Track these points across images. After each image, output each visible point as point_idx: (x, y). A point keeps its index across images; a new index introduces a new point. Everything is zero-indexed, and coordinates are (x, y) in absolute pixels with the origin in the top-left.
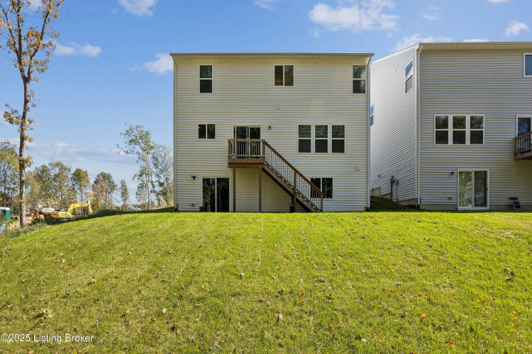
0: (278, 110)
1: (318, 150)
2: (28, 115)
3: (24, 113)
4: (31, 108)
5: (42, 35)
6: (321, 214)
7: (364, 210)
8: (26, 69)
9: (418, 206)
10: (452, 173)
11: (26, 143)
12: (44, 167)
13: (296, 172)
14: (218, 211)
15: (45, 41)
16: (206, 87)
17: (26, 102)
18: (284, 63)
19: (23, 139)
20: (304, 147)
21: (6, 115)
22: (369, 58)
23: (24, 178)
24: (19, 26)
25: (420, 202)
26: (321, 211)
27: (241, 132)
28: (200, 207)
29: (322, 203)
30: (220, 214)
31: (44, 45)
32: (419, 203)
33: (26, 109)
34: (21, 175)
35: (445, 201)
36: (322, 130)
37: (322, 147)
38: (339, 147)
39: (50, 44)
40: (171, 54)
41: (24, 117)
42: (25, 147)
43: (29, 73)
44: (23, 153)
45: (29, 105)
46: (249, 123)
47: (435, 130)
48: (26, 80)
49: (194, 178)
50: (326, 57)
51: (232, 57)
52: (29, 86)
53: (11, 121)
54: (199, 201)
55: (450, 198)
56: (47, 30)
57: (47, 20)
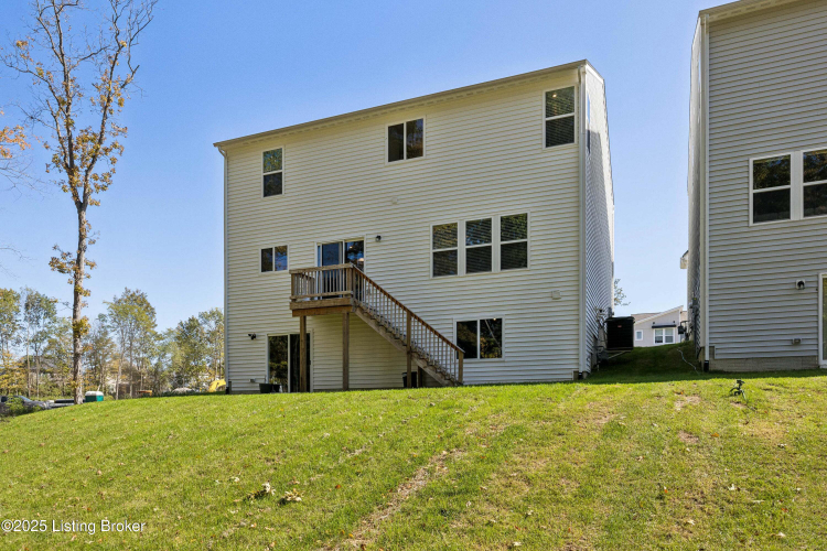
0: (395, 203)
1: (471, 268)
2: (84, 256)
3: (79, 255)
4: (88, 246)
5: (101, 136)
6: (459, 388)
7: (571, 377)
8: (80, 191)
9: (707, 365)
10: (801, 283)
11: (81, 298)
12: (192, 320)
13: (411, 314)
14: (292, 391)
15: (107, 143)
16: (273, 186)
17: (81, 238)
18: (403, 119)
19: (77, 293)
20: (444, 264)
21: (54, 262)
22: (576, 71)
23: (78, 350)
24: (69, 131)
25: (712, 354)
26: (460, 384)
27: (329, 252)
28: (261, 385)
29: (461, 368)
30: (293, 395)
31: (106, 150)
32: (707, 358)
33: (81, 249)
34: (75, 346)
35: (783, 349)
36: (479, 229)
37: (478, 261)
38: (515, 257)
39: (115, 146)
40: (215, 145)
41: (78, 261)
42: (80, 304)
43: (85, 196)
44: (78, 314)
45: (85, 242)
46: (342, 234)
47: (752, 192)
48: (81, 206)
49: (253, 337)
50: (484, 90)
51: (311, 128)
52: (85, 216)
53: (61, 270)
54: (262, 374)
55: (797, 342)
56: (108, 127)
57: (108, 112)
